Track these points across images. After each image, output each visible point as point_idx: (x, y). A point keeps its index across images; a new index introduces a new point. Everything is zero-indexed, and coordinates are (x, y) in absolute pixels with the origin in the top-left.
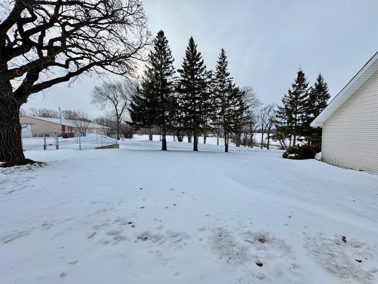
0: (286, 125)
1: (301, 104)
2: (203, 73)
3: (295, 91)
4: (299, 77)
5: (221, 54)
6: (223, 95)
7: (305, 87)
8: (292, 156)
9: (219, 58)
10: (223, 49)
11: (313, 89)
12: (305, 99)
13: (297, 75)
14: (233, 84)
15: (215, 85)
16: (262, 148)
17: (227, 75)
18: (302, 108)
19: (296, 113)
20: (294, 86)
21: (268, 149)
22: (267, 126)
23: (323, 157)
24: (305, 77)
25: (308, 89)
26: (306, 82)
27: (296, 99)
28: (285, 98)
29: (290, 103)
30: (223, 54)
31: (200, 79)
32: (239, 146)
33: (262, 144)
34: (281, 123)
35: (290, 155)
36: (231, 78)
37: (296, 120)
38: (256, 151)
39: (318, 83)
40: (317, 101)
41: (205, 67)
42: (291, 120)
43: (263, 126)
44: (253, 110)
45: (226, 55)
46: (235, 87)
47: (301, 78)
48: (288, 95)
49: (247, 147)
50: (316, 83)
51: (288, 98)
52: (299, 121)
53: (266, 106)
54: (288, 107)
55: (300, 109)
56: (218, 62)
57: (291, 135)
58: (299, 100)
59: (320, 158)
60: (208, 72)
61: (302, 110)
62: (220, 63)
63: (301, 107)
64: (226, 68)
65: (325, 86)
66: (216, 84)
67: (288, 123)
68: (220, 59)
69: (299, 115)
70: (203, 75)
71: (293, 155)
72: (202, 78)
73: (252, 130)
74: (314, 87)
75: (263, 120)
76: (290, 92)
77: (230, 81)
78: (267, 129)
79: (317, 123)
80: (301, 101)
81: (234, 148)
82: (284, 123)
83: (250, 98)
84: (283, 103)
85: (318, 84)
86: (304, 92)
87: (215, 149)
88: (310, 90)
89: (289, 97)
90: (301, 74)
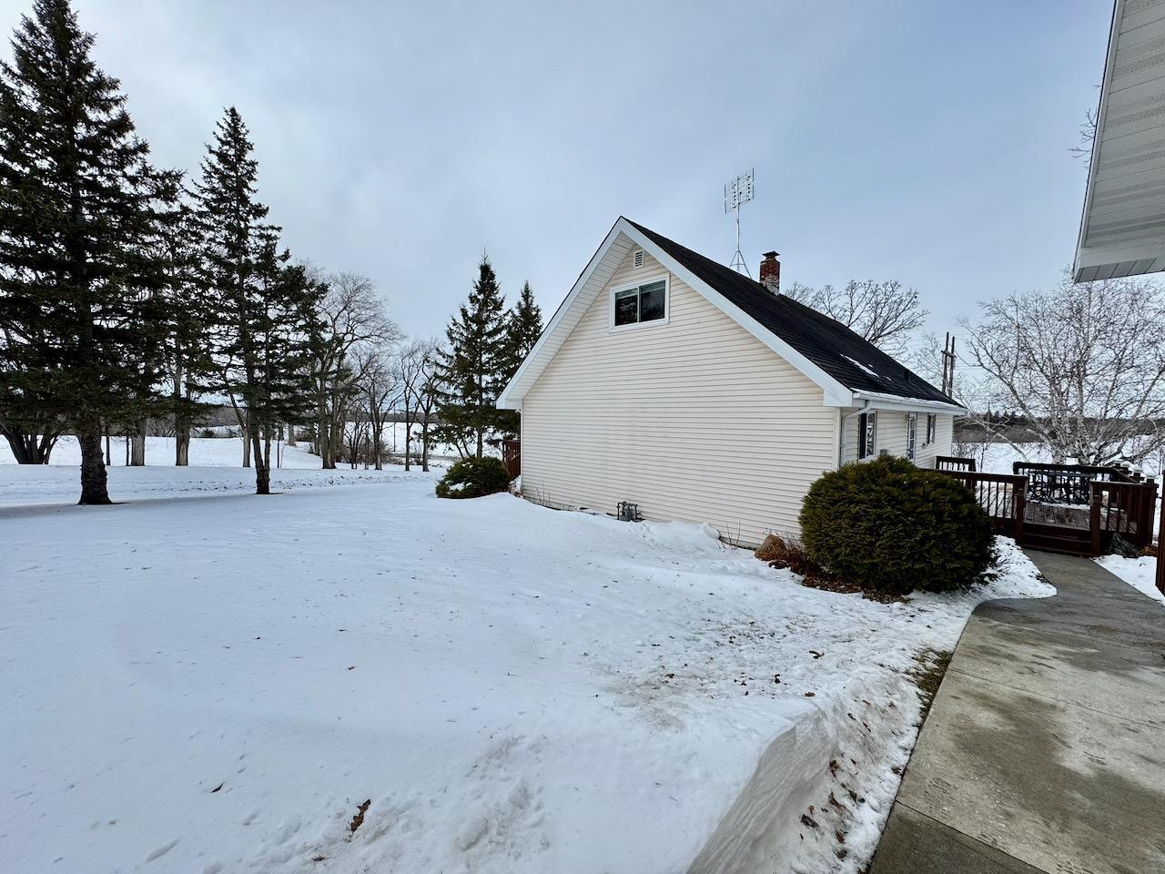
0: (459, 402)
1: (490, 348)
2: (131, 170)
3: (476, 312)
4: (483, 277)
5: (226, 126)
6: (241, 281)
7: (498, 306)
8: (457, 490)
9: (219, 139)
10: (233, 110)
11: (514, 316)
12: (497, 337)
13: (479, 272)
14: (279, 252)
15: (201, 238)
16: (407, 469)
17: (259, 211)
18: (492, 359)
19: (481, 372)
20: (473, 299)
21: (425, 469)
22: (420, 402)
23: (524, 484)
24: (497, 280)
25: (505, 315)
26: (499, 296)
27: (479, 333)
28: (453, 328)
29: (465, 344)
30: (235, 129)
31: (115, 191)
32: (334, 467)
33: (407, 455)
34: (447, 396)
35: (453, 488)
36: (273, 228)
37: (482, 390)
38: (388, 480)
39: (523, 303)
40: (524, 346)
41: (143, 148)
42: (470, 389)
43: (407, 403)
44: (377, 350)
45: (248, 139)
46: (290, 262)
47: (488, 283)
48: (460, 320)
49: (361, 467)
50: (519, 304)
51: (462, 330)
52: (487, 393)
53: (414, 343)
54: (462, 353)
55: (488, 362)
56: (211, 152)
57: (472, 430)
58: (484, 338)
59: (518, 489)
60: (161, 173)
61: (494, 364)
62: (222, 157)
63: (490, 356)
64: (251, 184)
65: (537, 314)
66: (209, 235)
67: (464, 397)
68: (224, 143)
69: (487, 378)
70: (133, 180)
71: (460, 487)
72: (127, 188)
73: (377, 414)
74: (517, 313)
75: (408, 383)
76: (464, 313)
77: (269, 238)
78: (420, 410)
79: (510, 400)
80: (489, 341)
81: (313, 475)
82: (455, 396)
83: (365, 314)
84: (449, 341)
85: (524, 307)
86: (496, 319)
87: (228, 485)
88: (508, 318)
89: (463, 328)
90: (486, 272)
